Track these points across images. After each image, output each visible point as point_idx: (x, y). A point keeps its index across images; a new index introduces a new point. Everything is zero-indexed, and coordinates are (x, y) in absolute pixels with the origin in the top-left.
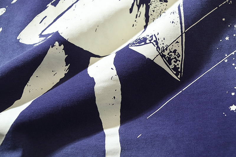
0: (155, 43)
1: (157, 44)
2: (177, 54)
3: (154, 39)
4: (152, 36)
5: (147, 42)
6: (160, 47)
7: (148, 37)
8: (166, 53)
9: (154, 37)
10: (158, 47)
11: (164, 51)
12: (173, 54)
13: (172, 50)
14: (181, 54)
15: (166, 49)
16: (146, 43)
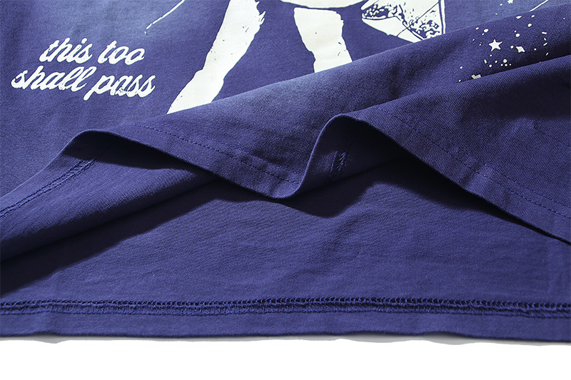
0: (400, 17)
1: (403, 17)
2: (433, 24)
3: (399, 11)
4: (396, 7)
5: (389, 16)
6: (408, 20)
7: (390, 8)
8: (416, 26)
9: (399, 8)
10: (404, 21)
11: (413, 24)
12: (428, 26)
13: (426, 22)
14: (440, 24)
15: (417, 22)
16: (387, 17)
